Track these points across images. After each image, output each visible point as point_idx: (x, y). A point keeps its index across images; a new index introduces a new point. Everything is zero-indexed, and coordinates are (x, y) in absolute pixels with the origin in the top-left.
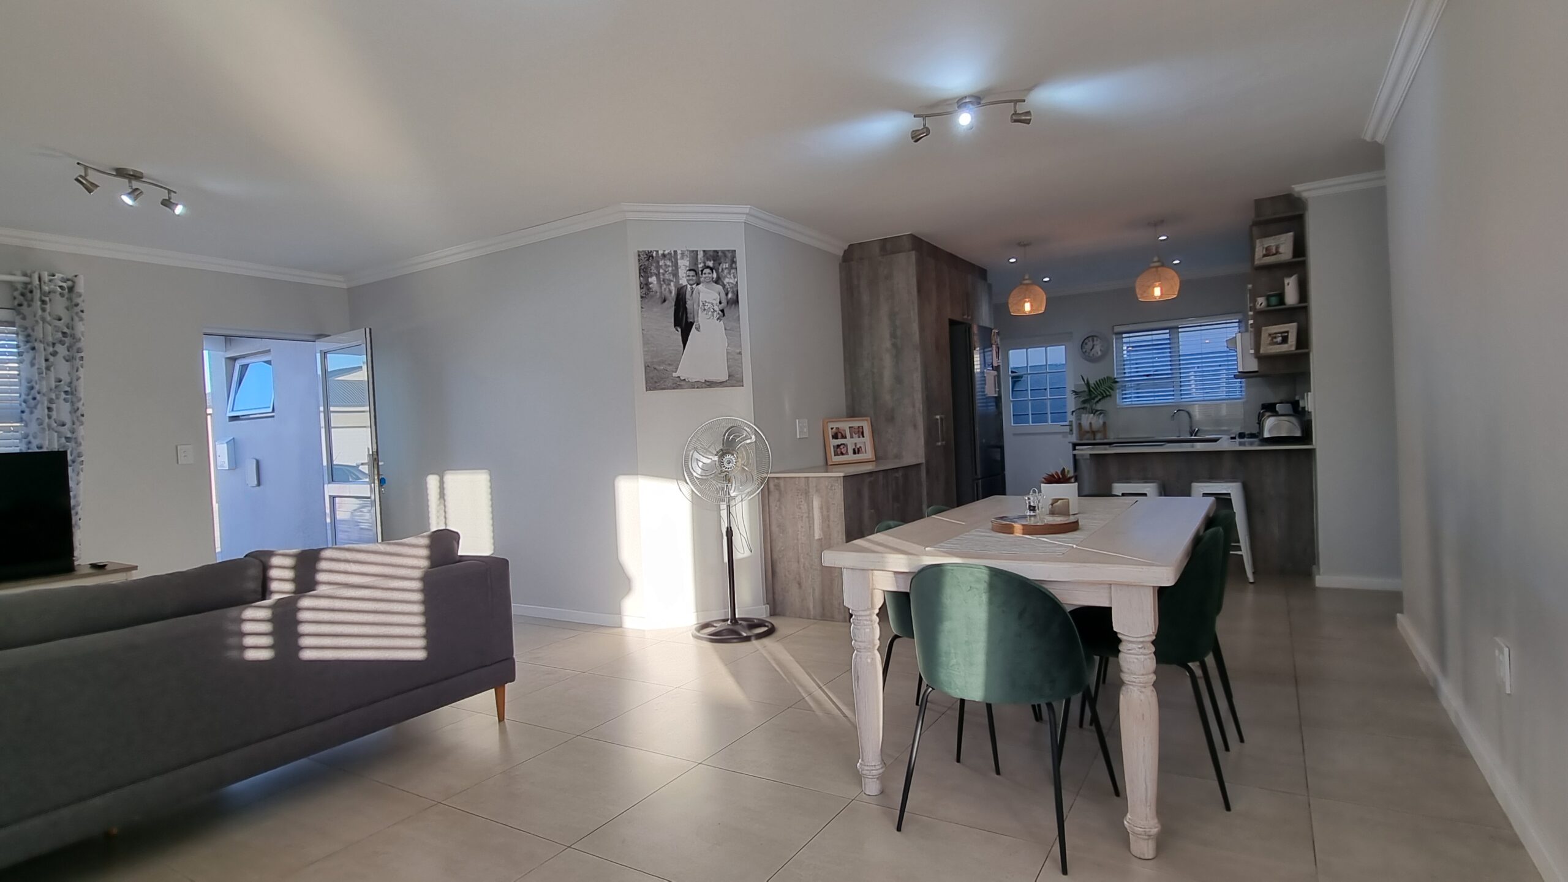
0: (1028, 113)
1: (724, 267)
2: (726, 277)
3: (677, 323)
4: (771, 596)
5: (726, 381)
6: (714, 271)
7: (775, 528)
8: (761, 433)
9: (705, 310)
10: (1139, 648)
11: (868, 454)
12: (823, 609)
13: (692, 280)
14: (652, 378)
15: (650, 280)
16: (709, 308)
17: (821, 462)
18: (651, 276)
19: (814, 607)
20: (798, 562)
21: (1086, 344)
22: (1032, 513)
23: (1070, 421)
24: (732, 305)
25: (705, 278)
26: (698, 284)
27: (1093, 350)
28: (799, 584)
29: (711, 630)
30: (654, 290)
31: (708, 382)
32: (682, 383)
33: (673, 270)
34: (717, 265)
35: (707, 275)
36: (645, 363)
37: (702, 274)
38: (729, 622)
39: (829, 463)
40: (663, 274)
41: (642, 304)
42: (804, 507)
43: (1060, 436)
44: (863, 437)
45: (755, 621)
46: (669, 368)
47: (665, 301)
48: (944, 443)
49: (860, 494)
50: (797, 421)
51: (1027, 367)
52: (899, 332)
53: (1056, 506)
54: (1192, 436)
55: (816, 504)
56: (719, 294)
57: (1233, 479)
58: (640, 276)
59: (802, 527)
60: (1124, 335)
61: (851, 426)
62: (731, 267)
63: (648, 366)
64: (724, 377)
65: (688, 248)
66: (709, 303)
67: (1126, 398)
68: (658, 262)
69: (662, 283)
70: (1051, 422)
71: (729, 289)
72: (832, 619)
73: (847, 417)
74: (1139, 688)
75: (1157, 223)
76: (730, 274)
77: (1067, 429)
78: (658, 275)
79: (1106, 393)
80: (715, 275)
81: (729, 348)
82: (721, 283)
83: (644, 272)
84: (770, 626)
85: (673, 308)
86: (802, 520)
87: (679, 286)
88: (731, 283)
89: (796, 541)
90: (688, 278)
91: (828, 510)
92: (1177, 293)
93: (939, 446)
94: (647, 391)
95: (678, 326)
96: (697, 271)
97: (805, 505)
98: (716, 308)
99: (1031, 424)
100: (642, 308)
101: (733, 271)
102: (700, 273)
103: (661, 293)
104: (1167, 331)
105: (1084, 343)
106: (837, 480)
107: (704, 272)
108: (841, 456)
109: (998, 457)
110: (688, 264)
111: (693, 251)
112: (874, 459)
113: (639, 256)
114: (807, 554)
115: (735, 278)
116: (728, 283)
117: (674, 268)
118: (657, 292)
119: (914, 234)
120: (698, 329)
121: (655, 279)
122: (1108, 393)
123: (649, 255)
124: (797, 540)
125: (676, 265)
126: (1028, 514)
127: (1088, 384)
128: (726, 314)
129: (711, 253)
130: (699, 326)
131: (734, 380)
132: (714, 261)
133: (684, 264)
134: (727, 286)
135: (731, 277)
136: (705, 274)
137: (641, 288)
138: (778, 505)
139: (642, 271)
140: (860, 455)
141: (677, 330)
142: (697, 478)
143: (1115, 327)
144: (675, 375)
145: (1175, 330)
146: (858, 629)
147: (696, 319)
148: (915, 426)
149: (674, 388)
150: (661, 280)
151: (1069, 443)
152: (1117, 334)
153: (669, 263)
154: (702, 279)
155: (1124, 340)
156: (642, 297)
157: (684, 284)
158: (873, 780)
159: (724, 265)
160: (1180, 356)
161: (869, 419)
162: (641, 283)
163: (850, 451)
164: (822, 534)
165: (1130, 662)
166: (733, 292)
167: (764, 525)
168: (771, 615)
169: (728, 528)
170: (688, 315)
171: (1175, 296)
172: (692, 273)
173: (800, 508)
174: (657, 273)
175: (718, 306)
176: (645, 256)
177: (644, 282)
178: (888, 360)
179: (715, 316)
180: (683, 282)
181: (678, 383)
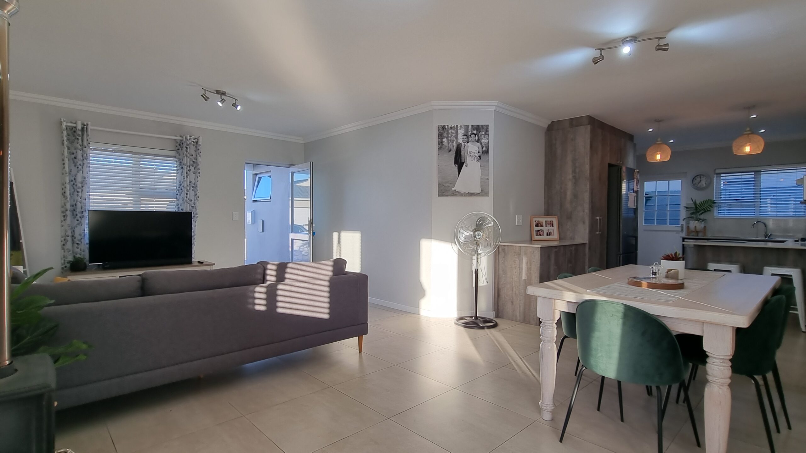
0: (667, 45)
1: (482, 134)
2: (482, 139)
3: (456, 162)
4: (496, 307)
5: (479, 193)
6: (477, 136)
7: (501, 272)
8: (497, 222)
9: (470, 156)
10: (721, 362)
11: (555, 236)
12: (525, 317)
13: (465, 140)
14: (442, 190)
15: (443, 140)
16: (473, 155)
17: (528, 238)
18: (444, 138)
19: (519, 316)
20: (512, 291)
21: (696, 179)
22: (654, 276)
23: (682, 224)
24: (485, 154)
25: (472, 139)
26: (468, 143)
27: (700, 183)
28: (512, 302)
29: (464, 321)
30: (445, 145)
31: (470, 193)
32: (457, 193)
33: (455, 135)
34: (478, 133)
35: (472, 138)
36: (438, 182)
37: (470, 137)
38: (473, 318)
39: (533, 239)
40: (450, 137)
41: (438, 152)
42: (517, 261)
43: (675, 233)
44: (553, 226)
45: (487, 319)
46: (450, 185)
47: (450, 151)
48: (601, 232)
49: (549, 257)
50: (516, 216)
51: (656, 191)
52: (577, 170)
53: (670, 273)
54: (766, 238)
55: (524, 261)
56: (478, 148)
57: (794, 266)
58: (439, 138)
59: (516, 273)
60: (722, 175)
61: (546, 220)
62: (486, 134)
63: (440, 184)
64: (478, 191)
65: (464, 124)
66: (473, 152)
67: (720, 213)
68: (448, 131)
69: (449, 142)
70: (669, 224)
71: (484, 145)
72: (529, 323)
73: (544, 216)
74: (719, 386)
75: (751, 108)
76: (485, 137)
77: (680, 229)
78: (447, 138)
79: (707, 209)
80: (477, 138)
81: (482, 176)
82: (480, 142)
83: (441, 136)
84: (495, 323)
85: (454, 155)
86: (516, 269)
87: (458, 144)
88: (485, 142)
89: (511, 280)
90: (463, 139)
91: (531, 264)
92: (761, 150)
93: (598, 234)
94: (438, 196)
95: (456, 164)
96: (468, 135)
97: (518, 261)
98: (477, 155)
99: (656, 225)
100: (439, 154)
101: (486, 136)
102: (469, 137)
103: (449, 147)
104: (753, 173)
105: (694, 179)
106: (537, 249)
107: (471, 136)
108: (540, 236)
109: (634, 242)
110: (463, 132)
111: (466, 125)
112: (558, 239)
113: (439, 128)
114: (518, 287)
115: (487, 139)
116: (484, 142)
117: (456, 134)
118: (446, 147)
119: (591, 115)
120: (466, 166)
121: (446, 140)
122: (709, 209)
123: (444, 128)
124: (513, 279)
125: (457, 133)
126: (651, 276)
127: (695, 203)
128: (481, 159)
129: (476, 127)
130: (467, 164)
131: (484, 193)
132: (477, 130)
133: (461, 132)
134: (483, 144)
135: (485, 139)
136: (472, 137)
137: (439, 144)
138: (503, 260)
139: (439, 136)
140: (550, 236)
141: (456, 166)
142: (461, 242)
143: (716, 170)
144: (453, 189)
145: (759, 173)
146: (544, 330)
147: (465, 161)
148: (584, 223)
149: (452, 196)
150: (449, 140)
151: (681, 237)
152: (717, 174)
153: (453, 132)
154: (470, 140)
155: (722, 178)
156: (439, 149)
157: (461, 142)
158: (548, 412)
159: (482, 132)
160: (761, 188)
161: (557, 217)
162: (439, 142)
163: (545, 234)
164: (526, 277)
165: (713, 370)
166: (486, 147)
167: (495, 270)
168: (496, 317)
169: (476, 269)
170: (462, 159)
171: (761, 152)
172: (465, 137)
173: (515, 262)
174: (447, 137)
175: (478, 154)
176: (442, 128)
177: (440, 141)
178: (570, 185)
179: (476, 159)
180: (460, 141)
181: (455, 193)
